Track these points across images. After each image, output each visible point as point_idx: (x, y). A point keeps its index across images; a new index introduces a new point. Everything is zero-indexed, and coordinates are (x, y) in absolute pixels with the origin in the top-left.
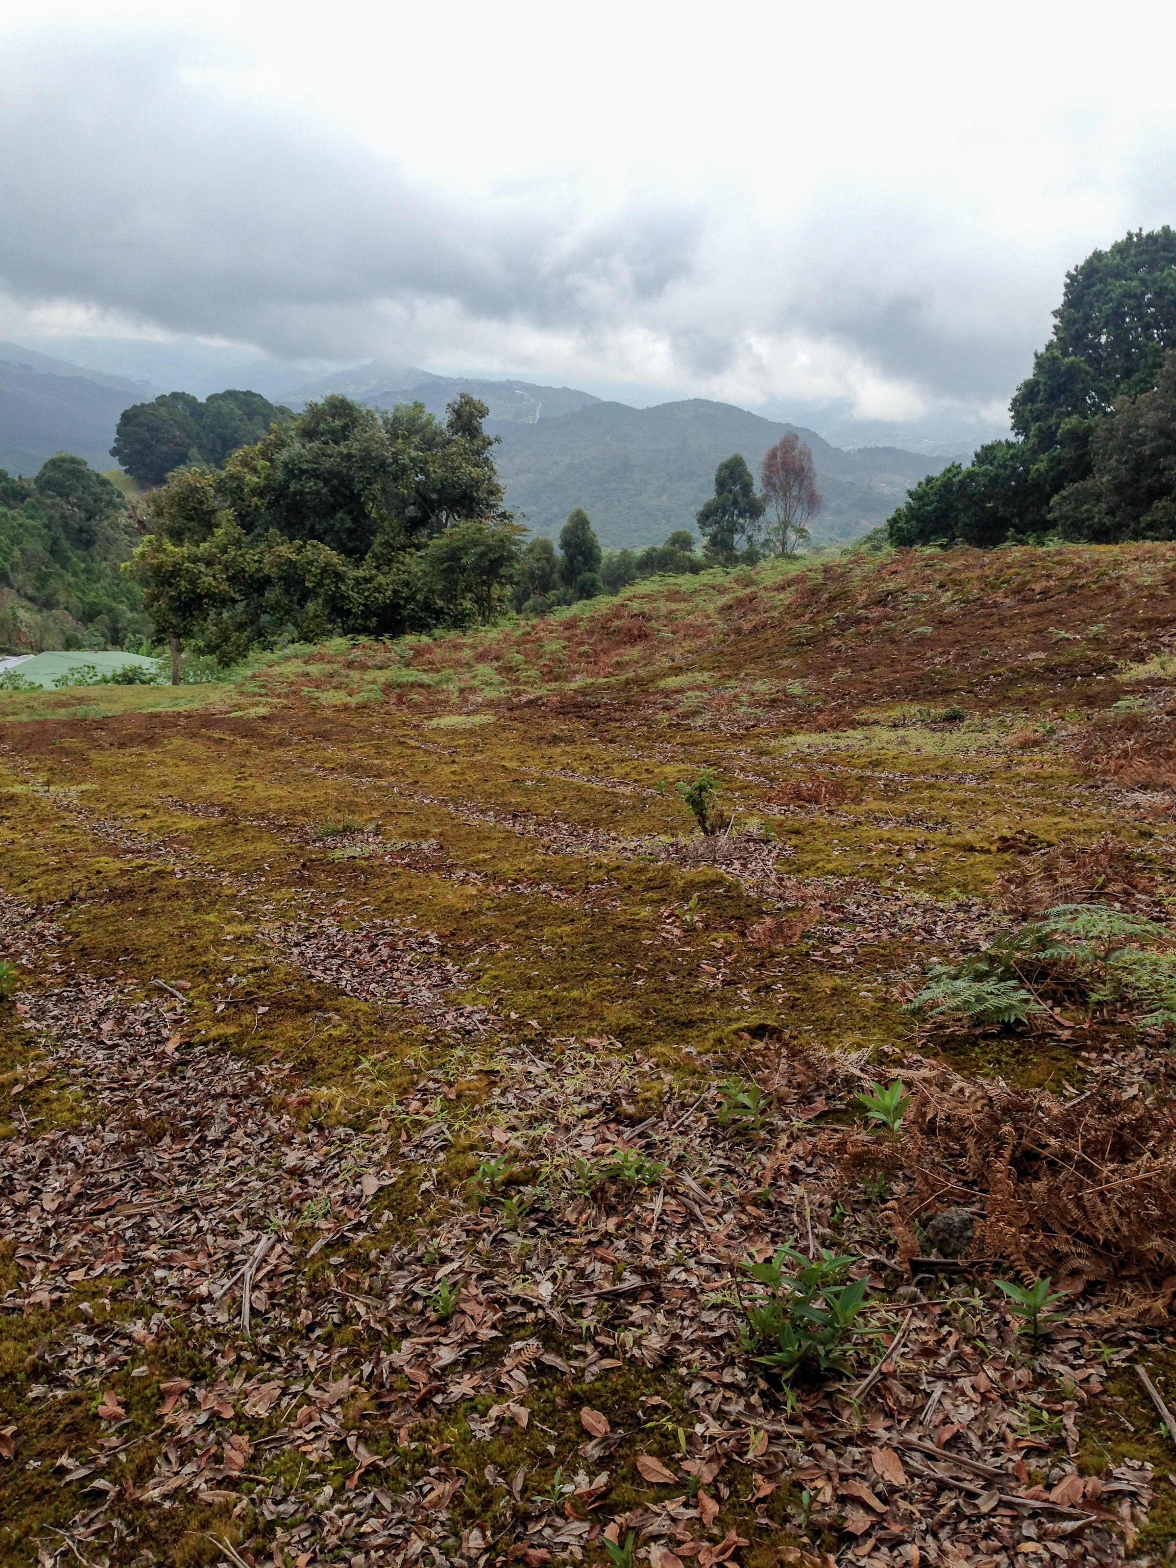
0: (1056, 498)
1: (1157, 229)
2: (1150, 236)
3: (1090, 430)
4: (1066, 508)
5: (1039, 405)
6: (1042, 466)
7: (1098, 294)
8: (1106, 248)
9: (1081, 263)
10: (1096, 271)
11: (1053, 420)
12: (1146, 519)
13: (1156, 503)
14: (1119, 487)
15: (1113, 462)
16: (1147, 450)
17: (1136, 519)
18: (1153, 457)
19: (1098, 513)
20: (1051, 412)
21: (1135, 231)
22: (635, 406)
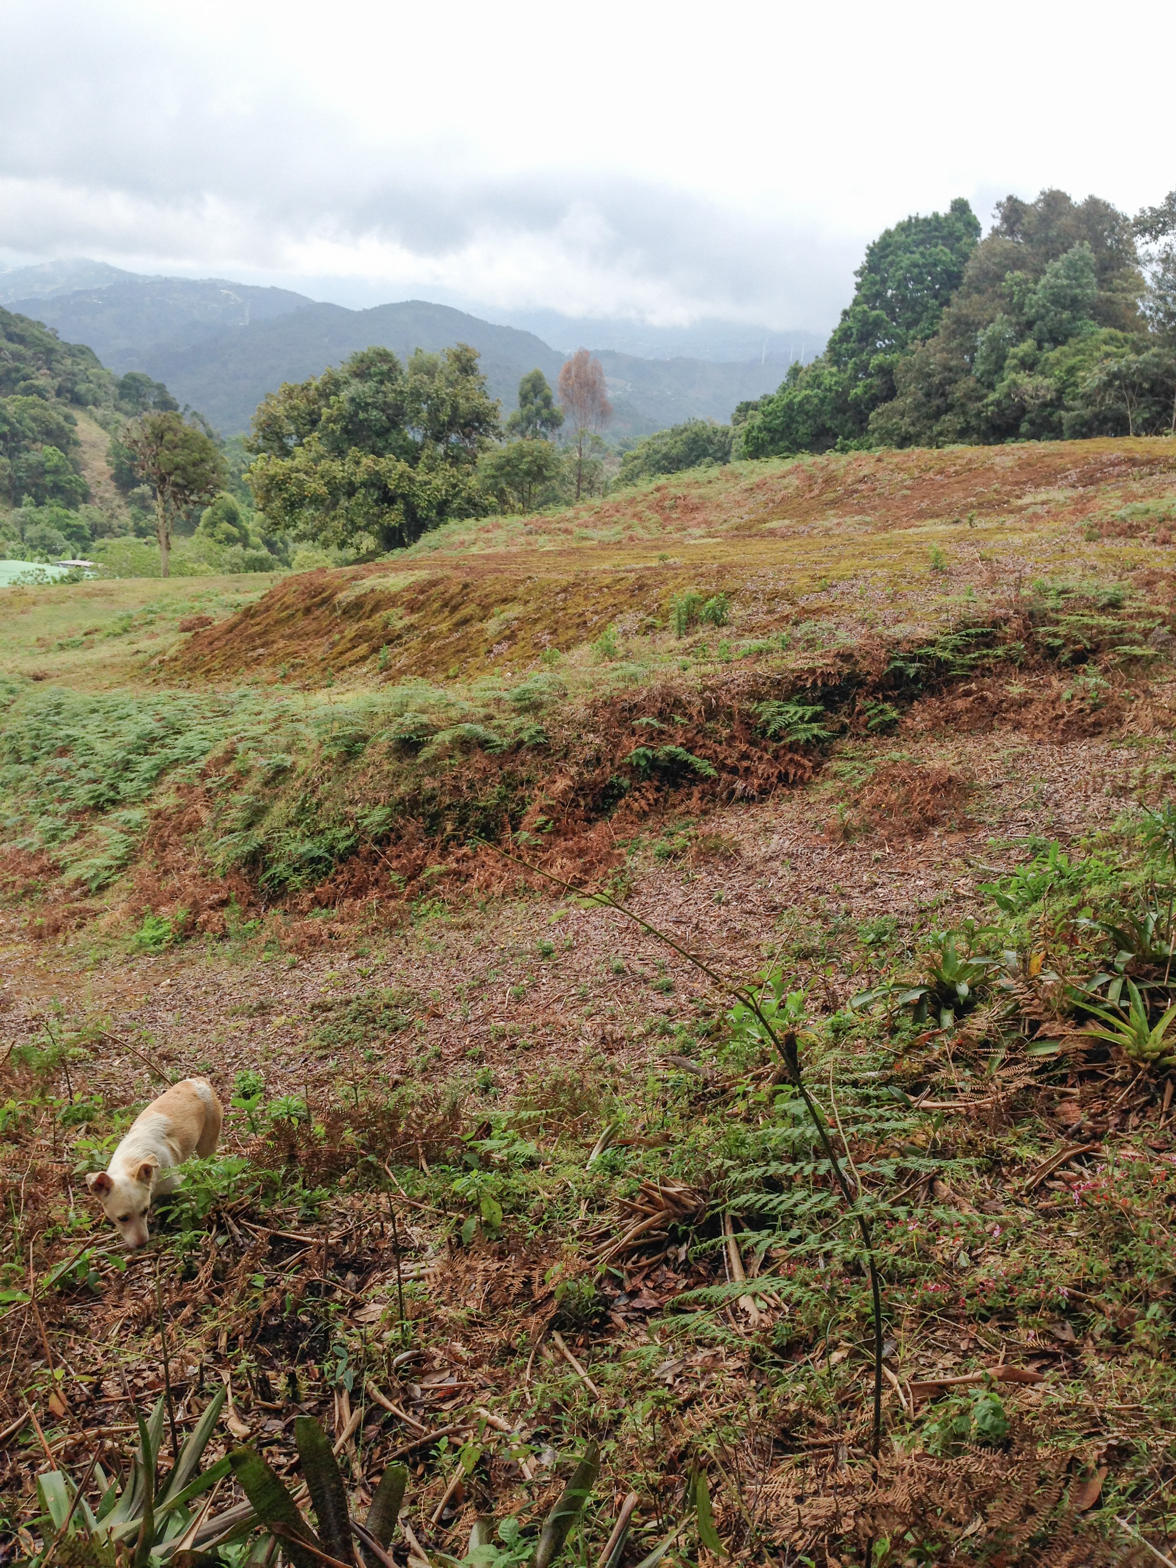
0: (872, 415)
1: (930, 215)
2: (925, 220)
3: (892, 364)
4: (881, 422)
5: (852, 345)
6: (859, 391)
7: (891, 264)
8: (892, 227)
9: (877, 240)
10: (889, 245)
11: (864, 357)
12: (937, 428)
13: (943, 417)
14: (917, 407)
15: (912, 387)
16: (936, 380)
17: (930, 428)
18: (941, 384)
19: (905, 424)
20: (862, 350)
21: (914, 215)
22: (351, 308)
